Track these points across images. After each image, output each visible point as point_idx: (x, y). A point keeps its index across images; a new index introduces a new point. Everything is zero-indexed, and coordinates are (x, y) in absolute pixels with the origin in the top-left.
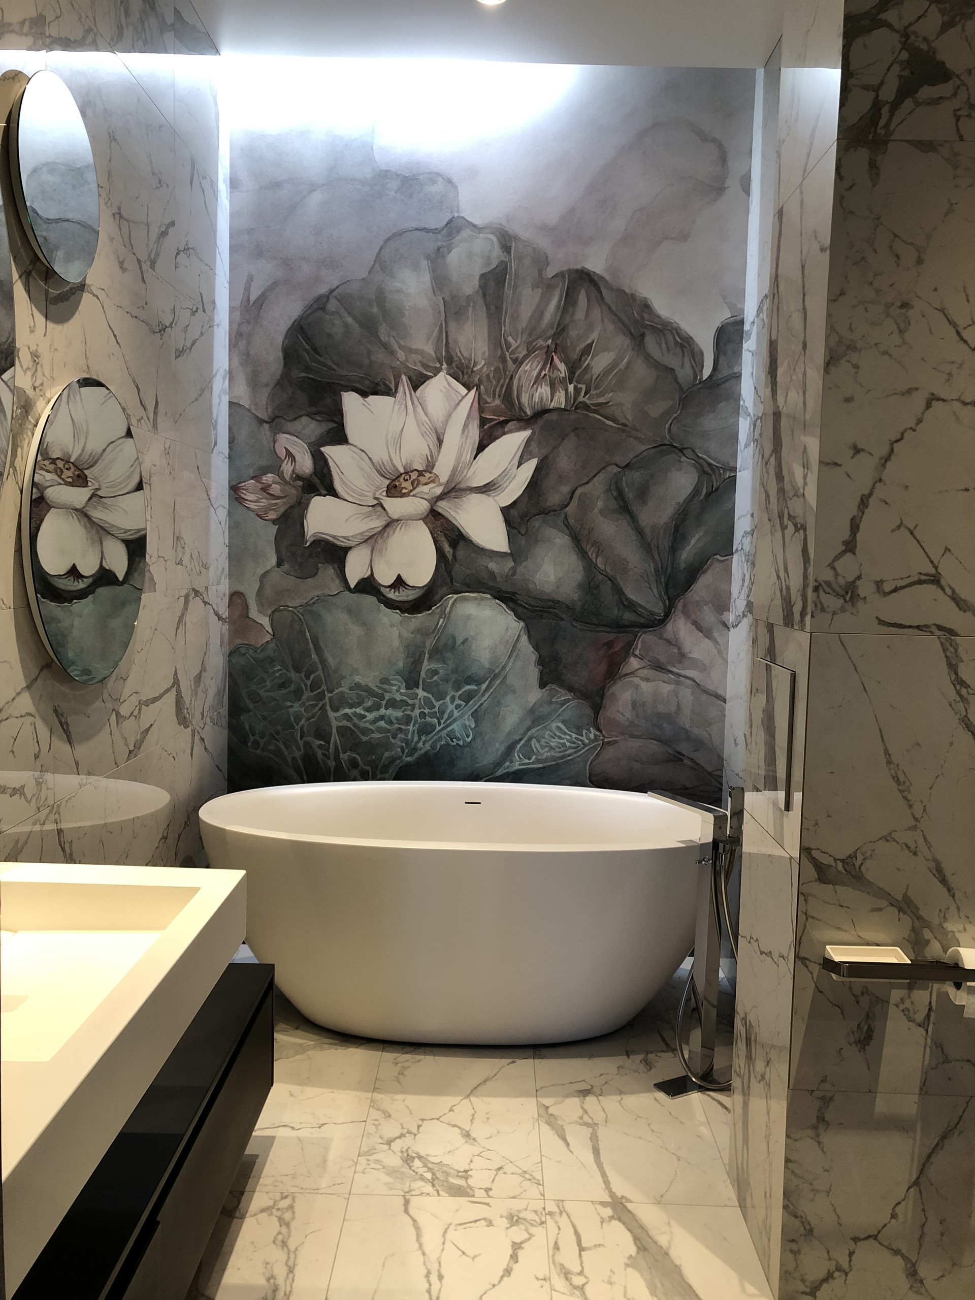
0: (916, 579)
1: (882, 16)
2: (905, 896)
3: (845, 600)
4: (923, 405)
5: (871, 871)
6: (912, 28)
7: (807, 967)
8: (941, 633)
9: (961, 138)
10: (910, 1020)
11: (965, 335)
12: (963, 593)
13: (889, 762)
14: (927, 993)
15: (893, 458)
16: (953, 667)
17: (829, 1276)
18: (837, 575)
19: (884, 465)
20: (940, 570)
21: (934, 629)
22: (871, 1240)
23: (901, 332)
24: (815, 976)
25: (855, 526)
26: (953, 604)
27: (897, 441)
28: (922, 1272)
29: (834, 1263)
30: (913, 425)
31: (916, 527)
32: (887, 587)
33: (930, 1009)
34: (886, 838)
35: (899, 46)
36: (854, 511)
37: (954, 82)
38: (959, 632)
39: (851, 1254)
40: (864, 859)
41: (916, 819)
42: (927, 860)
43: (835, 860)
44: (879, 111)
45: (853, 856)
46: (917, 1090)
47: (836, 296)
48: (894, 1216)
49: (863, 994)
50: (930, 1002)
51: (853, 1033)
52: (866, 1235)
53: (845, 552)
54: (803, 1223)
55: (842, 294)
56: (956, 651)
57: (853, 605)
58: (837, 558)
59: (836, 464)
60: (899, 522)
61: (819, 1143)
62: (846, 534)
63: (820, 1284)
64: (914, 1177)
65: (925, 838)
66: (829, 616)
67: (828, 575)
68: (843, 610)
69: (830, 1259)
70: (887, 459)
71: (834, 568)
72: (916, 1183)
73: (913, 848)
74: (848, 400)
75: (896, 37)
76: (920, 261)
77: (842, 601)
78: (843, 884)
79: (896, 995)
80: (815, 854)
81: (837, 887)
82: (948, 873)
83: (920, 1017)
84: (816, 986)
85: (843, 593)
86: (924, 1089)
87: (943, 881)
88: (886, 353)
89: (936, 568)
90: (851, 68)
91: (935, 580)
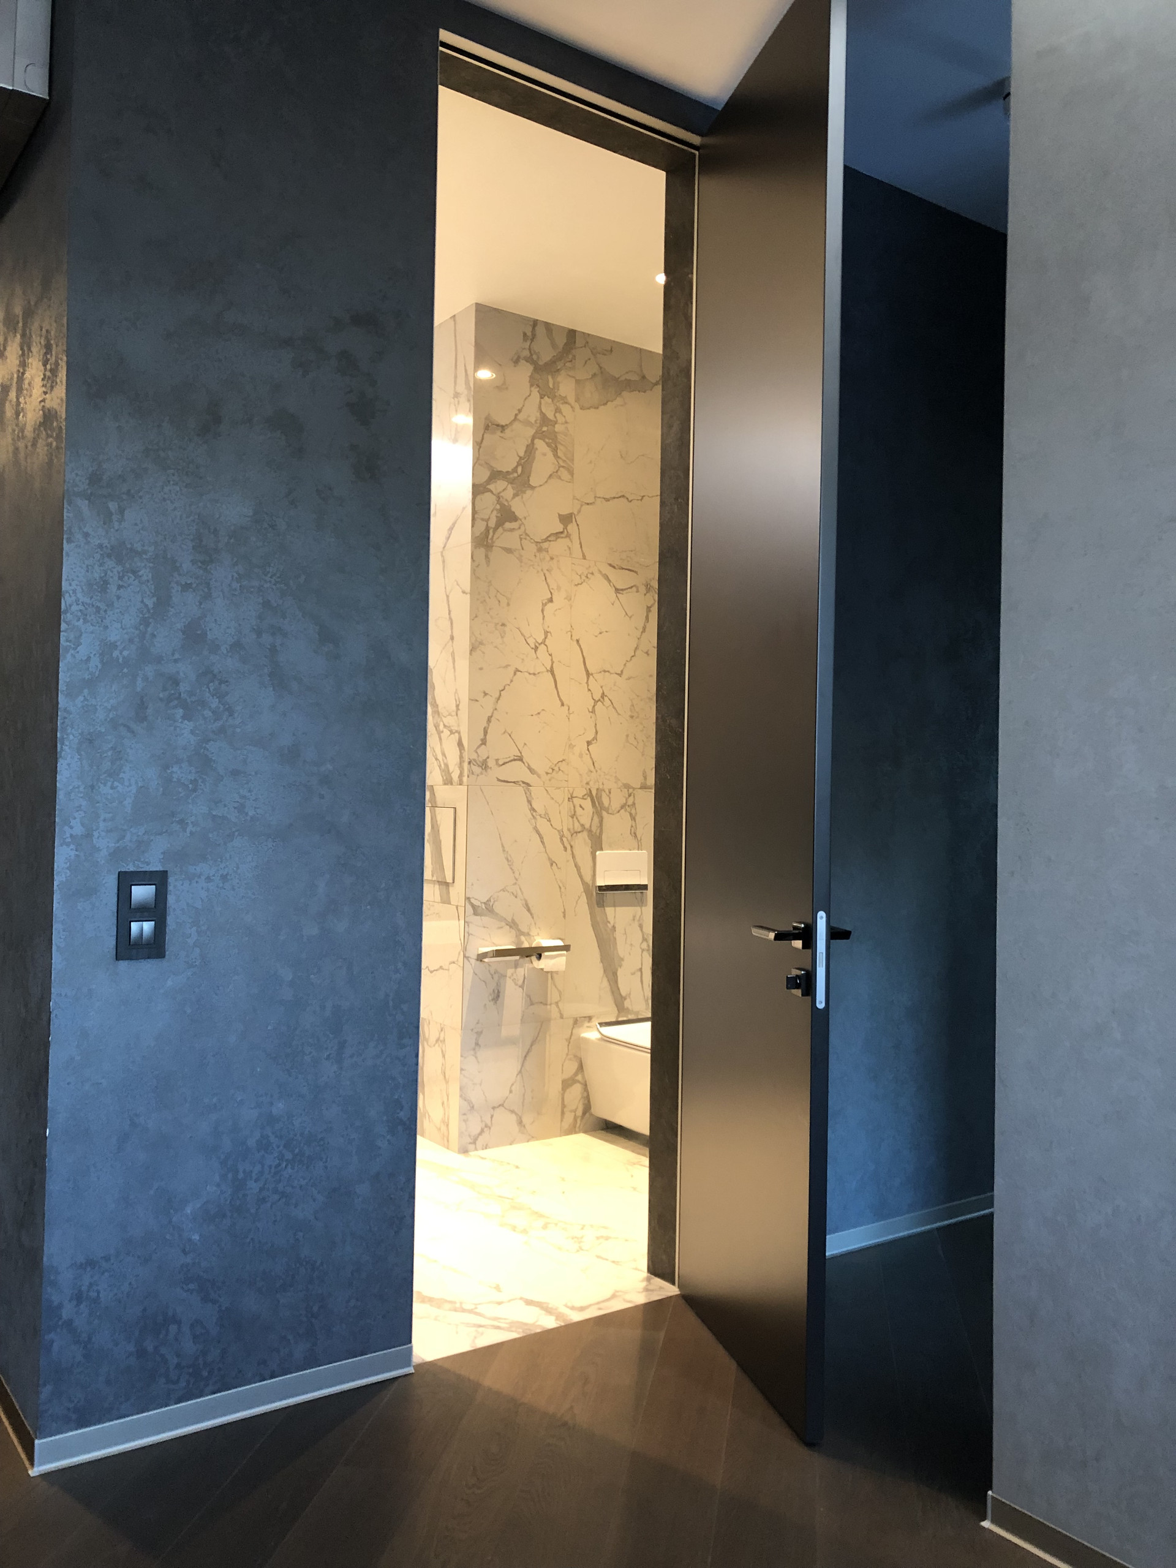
0: (512, 758)
1: (488, 487)
2: (513, 920)
3: (482, 769)
4: (513, 673)
5: (498, 908)
6: (501, 494)
7: (469, 961)
8: (524, 785)
9: (523, 549)
10: (516, 985)
11: (528, 640)
12: (533, 766)
13: (504, 851)
14: (523, 969)
15: (501, 699)
16: (529, 802)
17: (482, 1131)
18: (478, 756)
19: (497, 702)
20: (523, 754)
21: (521, 783)
22: (501, 1107)
23: (502, 637)
24: (473, 965)
25: (486, 732)
26: (528, 771)
27: (502, 690)
28: (525, 1120)
29: (484, 1123)
30: (509, 683)
31: (512, 732)
32: (501, 762)
33: (524, 978)
34: (503, 890)
35: (496, 502)
36: (485, 724)
37: (519, 522)
38: (531, 784)
39: (492, 1116)
40: (494, 902)
41: (517, 880)
42: (521, 900)
43: (481, 903)
44: (489, 531)
45: (489, 900)
46: (520, 1022)
47: (474, 617)
48: (511, 1092)
49: (495, 973)
50: (524, 975)
51: (491, 995)
52: (498, 1105)
53: (481, 744)
54: (469, 1103)
55: (476, 617)
56: (531, 793)
57: (486, 771)
58: (479, 747)
59: (477, 701)
60: (504, 730)
61: (476, 1057)
62: (482, 736)
63: (478, 1137)
64: (519, 1069)
65: (520, 889)
66: (476, 777)
67: (474, 756)
68: (481, 773)
69: (482, 1121)
70: (498, 699)
71: (477, 752)
72: (520, 1072)
73: (515, 894)
74: (481, 669)
75: (494, 498)
76: (508, 604)
77: (480, 769)
78: (485, 915)
79: (510, 972)
80: (473, 901)
81: (483, 917)
82: (530, 906)
83: (520, 982)
84: (474, 972)
85: (481, 765)
86: (523, 1021)
87: (529, 910)
88: (496, 647)
89: (521, 753)
90: (476, 509)
91: (521, 759)
